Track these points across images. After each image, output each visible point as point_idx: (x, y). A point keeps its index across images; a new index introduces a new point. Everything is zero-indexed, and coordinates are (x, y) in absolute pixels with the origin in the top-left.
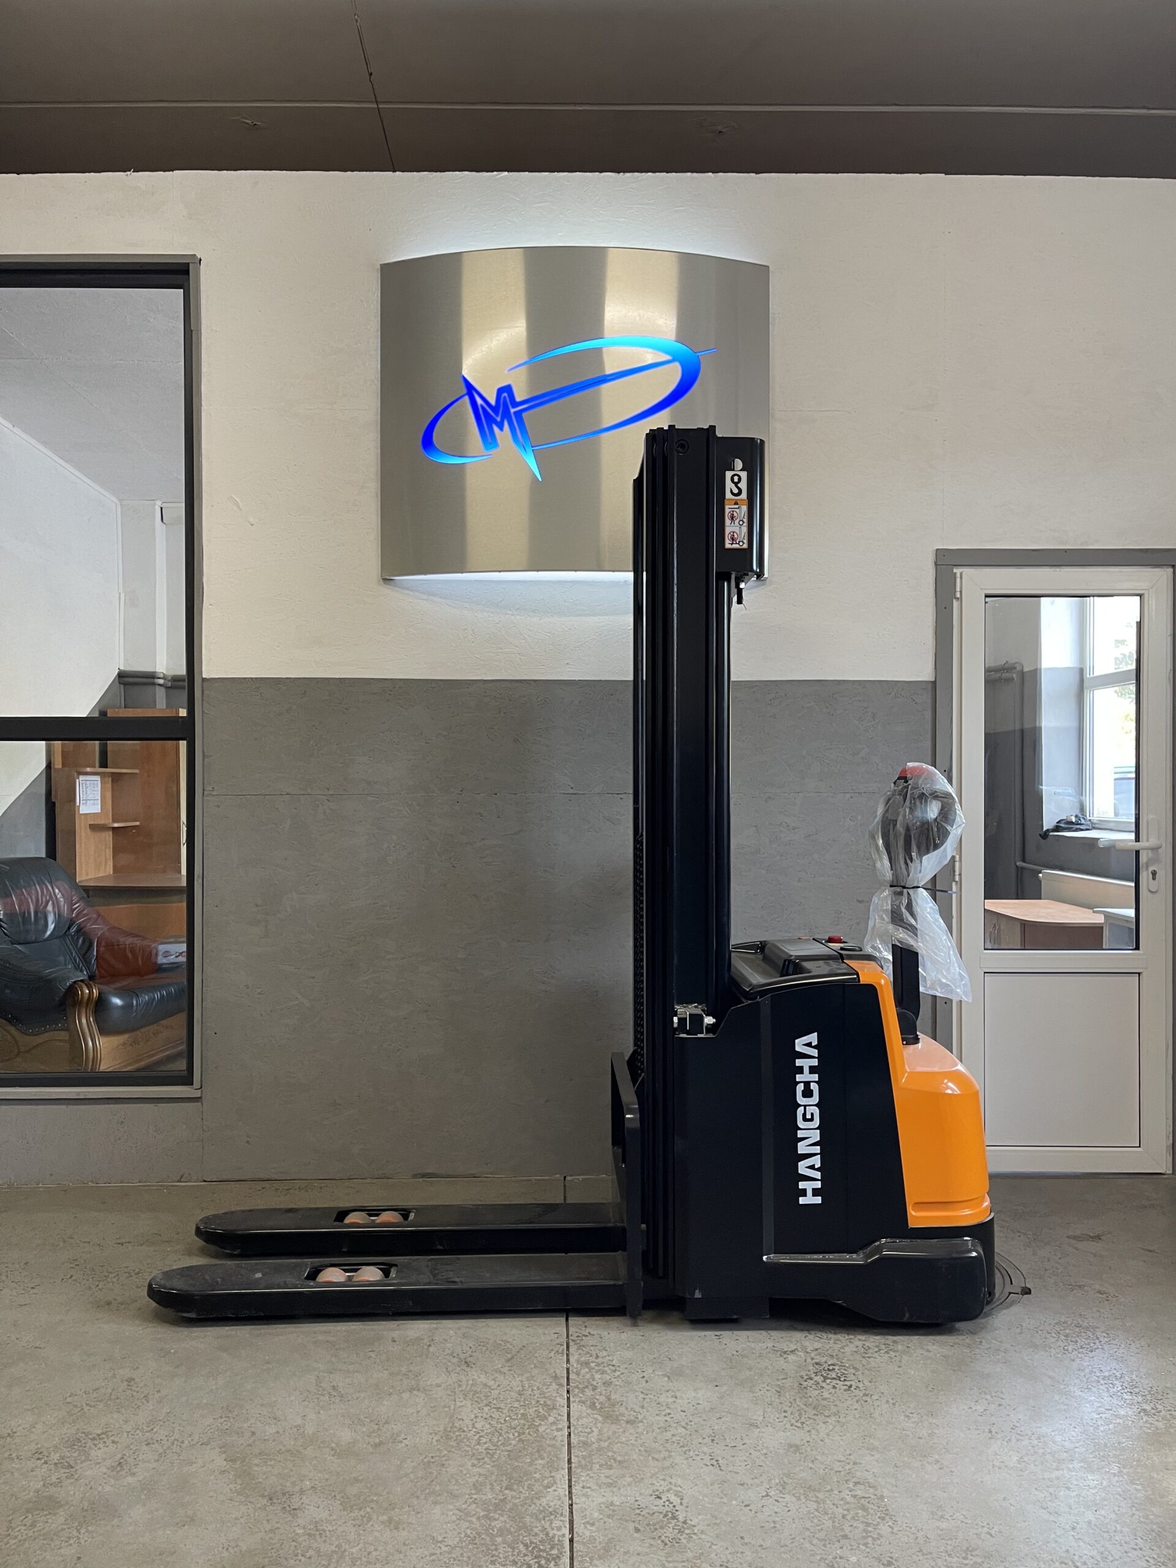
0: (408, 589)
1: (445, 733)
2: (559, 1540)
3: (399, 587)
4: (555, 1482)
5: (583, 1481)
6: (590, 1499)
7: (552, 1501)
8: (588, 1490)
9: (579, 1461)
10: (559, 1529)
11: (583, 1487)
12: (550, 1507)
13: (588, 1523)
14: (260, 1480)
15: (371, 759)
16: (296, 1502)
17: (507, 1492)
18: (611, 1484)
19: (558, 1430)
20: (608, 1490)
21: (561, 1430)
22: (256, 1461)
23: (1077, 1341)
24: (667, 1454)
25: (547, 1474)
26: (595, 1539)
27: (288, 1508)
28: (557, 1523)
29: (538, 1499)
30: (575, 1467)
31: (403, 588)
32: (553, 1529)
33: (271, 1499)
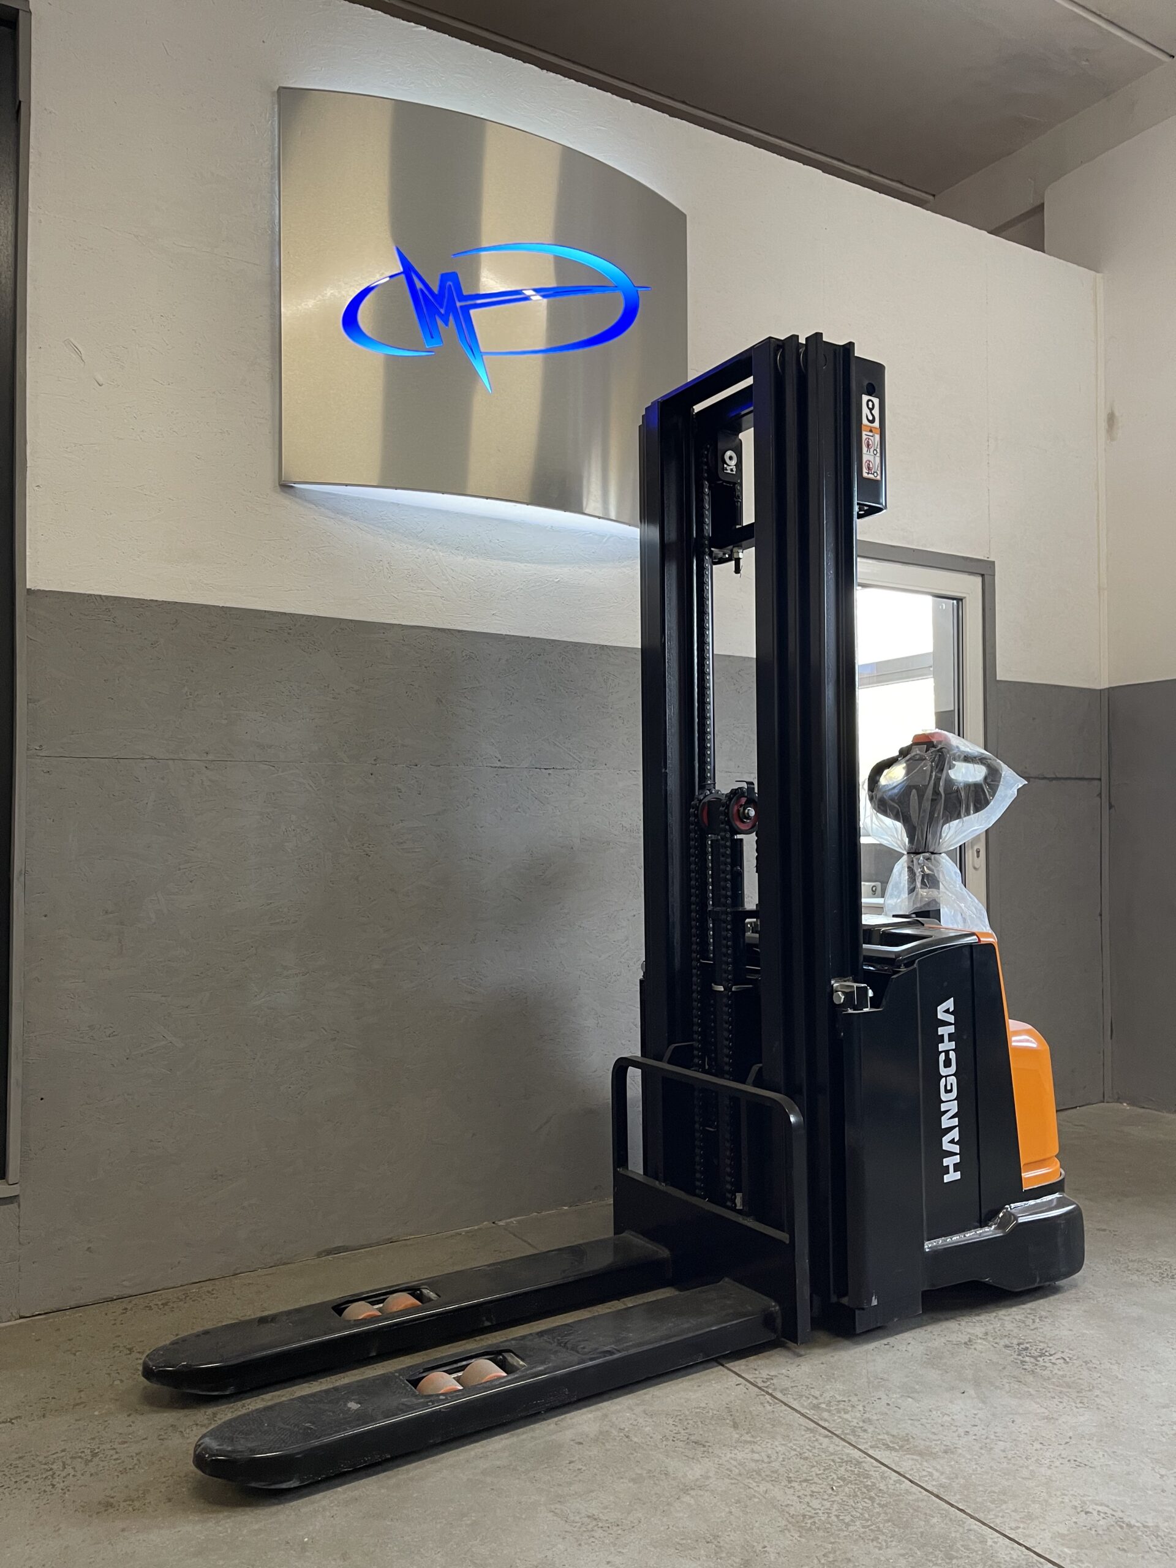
0: (310, 502)
1: (356, 687)
3: (300, 498)
5: (1002, 1523)
8: (1021, 1530)
15: (265, 715)
18: (1029, 1517)
31: (306, 500)
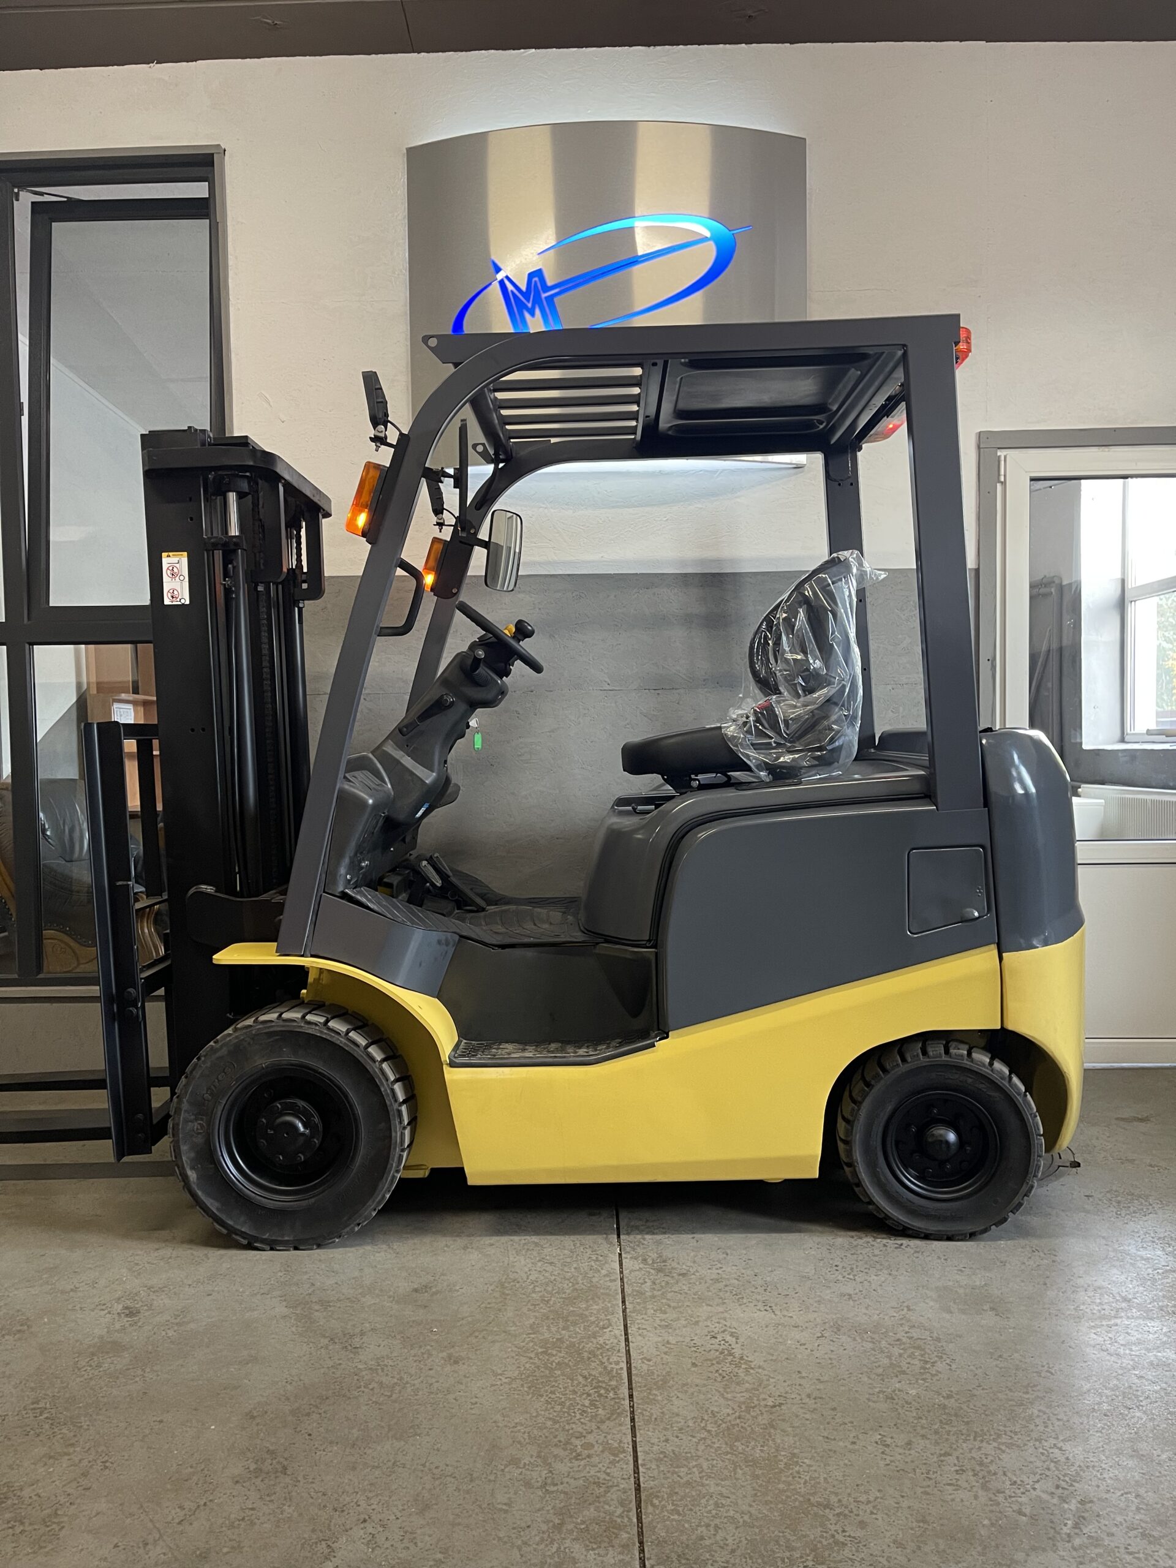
2: (617, 1373)
4: (610, 1325)
5: (638, 1324)
6: (647, 1339)
7: (609, 1340)
8: (644, 1331)
9: (634, 1307)
10: (617, 1363)
11: (639, 1328)
12: (606, 1345)
13: (645, 1358)
14: (321, 1323)
15: (407, 657)
16: (357, 1341)
17: (564, 1332)
18: (667, 1326)
19: (611, 1281)
20: (663, 1331)
21: (615, 1280)
22: (317, 1307)
23: (1129, 1207)
24: (720, 1300)
25: (603, 1317)
26: (653, 1373)
27: (349, 1348)
28: (614, 1359)
29: (595, 1338)
30: (630, 1312)
32: (611, 1364)
33: (332, 1339)
